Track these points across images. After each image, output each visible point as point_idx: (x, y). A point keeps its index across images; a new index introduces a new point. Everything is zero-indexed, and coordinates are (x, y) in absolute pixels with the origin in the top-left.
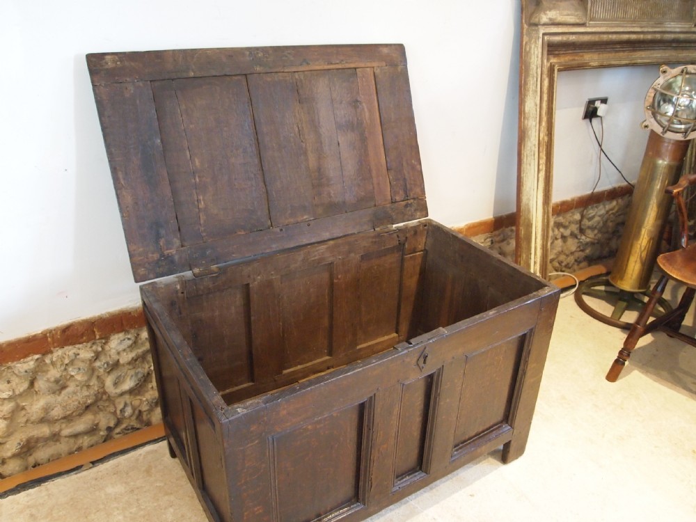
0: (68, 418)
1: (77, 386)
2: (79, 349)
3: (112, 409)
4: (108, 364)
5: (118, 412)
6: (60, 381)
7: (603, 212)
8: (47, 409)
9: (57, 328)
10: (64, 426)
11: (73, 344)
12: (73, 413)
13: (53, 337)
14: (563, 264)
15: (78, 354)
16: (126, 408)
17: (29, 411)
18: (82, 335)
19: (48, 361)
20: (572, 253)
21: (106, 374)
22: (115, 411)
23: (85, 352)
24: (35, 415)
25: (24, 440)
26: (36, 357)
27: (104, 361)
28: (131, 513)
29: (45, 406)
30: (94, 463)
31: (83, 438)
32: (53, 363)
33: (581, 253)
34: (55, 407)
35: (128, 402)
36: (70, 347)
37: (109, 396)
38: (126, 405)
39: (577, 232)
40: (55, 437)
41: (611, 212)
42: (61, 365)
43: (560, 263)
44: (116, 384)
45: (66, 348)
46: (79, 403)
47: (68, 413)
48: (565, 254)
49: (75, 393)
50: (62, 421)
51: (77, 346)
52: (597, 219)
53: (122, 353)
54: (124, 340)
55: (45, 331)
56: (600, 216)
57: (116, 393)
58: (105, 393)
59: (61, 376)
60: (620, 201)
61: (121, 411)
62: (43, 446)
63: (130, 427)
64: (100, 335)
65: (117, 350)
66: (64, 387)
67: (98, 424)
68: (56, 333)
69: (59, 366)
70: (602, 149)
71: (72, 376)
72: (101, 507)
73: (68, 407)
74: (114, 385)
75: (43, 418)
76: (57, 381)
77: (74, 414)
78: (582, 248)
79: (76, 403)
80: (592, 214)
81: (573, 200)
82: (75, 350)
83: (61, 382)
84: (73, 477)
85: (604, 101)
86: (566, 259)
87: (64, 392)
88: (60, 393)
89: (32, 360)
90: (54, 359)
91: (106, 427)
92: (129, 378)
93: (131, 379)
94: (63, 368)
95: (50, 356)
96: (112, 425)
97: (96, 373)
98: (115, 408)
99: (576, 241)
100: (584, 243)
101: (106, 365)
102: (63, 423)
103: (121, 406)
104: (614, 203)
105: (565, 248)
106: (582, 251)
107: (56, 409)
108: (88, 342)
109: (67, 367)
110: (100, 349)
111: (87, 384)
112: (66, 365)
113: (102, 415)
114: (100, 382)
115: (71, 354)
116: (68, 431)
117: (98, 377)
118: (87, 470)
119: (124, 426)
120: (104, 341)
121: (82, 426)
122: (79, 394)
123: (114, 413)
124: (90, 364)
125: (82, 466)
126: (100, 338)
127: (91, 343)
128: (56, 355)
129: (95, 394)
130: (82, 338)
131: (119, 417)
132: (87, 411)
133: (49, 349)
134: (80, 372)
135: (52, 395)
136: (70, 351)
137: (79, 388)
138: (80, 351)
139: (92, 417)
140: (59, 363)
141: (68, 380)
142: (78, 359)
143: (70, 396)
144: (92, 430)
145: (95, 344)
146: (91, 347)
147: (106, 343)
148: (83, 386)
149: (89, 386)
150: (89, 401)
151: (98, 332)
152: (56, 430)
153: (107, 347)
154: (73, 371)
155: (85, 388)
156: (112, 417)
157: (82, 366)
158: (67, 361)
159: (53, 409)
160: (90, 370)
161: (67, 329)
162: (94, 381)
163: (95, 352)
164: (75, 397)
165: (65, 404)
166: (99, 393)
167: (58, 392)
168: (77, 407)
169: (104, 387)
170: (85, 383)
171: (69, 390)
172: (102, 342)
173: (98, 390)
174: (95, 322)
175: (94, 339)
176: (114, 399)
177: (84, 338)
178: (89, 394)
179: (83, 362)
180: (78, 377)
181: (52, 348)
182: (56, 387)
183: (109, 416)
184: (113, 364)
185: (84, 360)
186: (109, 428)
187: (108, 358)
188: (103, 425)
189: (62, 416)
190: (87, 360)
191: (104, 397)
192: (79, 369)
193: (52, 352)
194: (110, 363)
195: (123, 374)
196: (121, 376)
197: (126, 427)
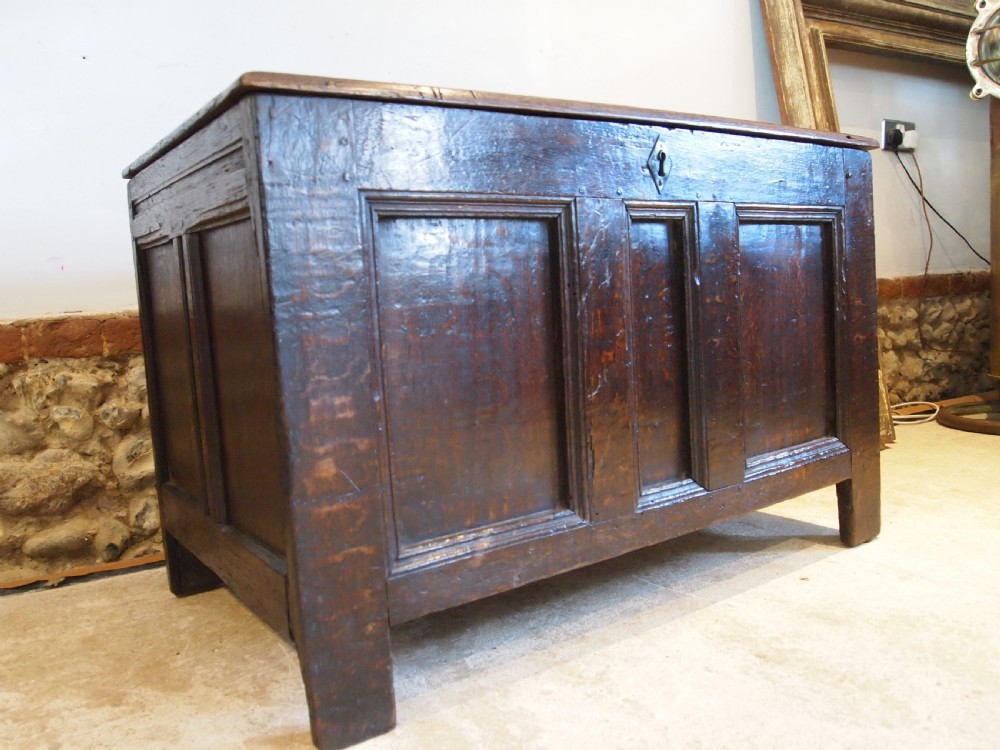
0: (38, 512)
1: (64, 448)
2: (73, 370)
3: (123, 514)
4: (120, 411)
5: (132, 519)
6: (32, 429)
7: (951, 314)
9: (41, 321)
10: (31, 530)
11: (63, 355)
12: (50, 499)
13: (30, 334)
15: (71, 378)
16: (147, 513)
18: (80, 342)
19: (16, 383)
20: (918, 381)
21: (117, 438)
22: (128, 517)
23: (84, 379)
27: (114, 405)
28: (111, 624)
31: (64, 565)
32: (26, 389)
33: (932, 385)
34: (19, 480)
35: (152, 502)
36: (56, 363)
37: (118, 484)
38: (146, 509)
39: (917, 341)
40: (13, 551)
41: (966, 319)
42: (40, 394)
44: (132, 457)
45: (52, 362)
46: (62, 479)
47: (42, 497)
48: (906, 378)
49: (57, 459)
50: (31, 519)
51: (71, 362)
52: (945, 325)
55: (18, 321)
56: (950, 321)
57: (132, 477)
58: (111, 476)
59: (37, 420)
60: (976, 300)
61: (137, 517)
64: (110, 349)
66: (38, 447)
67: (94, 535)
68: (37, 327)
69: (34, 397)
70: (924, 199)
71: (56, 425)
73: (42, 483)
74: (128, 457)
76: (26, 428)
77: (52, 504)
78: (932, 377)
79: (56, 478)
80: (937, 314)
81: (898, 280)
82: (66, 373)
83: (35, 432)
85: (910, 127)
86: (910, 390)
87: (40, 456)
88: (32, 457)
90: (28, 380)
91: (107, 543)
94: (40, 401)
95: (22, 374)
96: (118, 541)
97: (100, 431)
98: (128, 509)
99: (919, 360)
100: (933, 366)
101: (116, 413)
102: (29, 524)
103: (139, 509)
104: (968, 302)
105: (903, 368)
106: (935, 381)
107: (19, 486)
108: (88, 358)
109: (49, 403)
110: (109, 378)
111: (81, 450)
112: (48, 397)
113: (102, 520)
114: (104, 451)
115: (58, 377)
116: (37, 540)
117: (103, 441)
118: (53, 587)
119: (140, 549)
120: (117, 366)
121: (63, 532)
122: (64, 464)
123: (124, 520)
124: (91, 409)
125: (46, 581)
126: (112, 358)
127: (92, 363)
128: (32, 374)
129: (93, 471)
130: (80, 347)
131: (134, 530)
132: (78, 510)
133: (22, 358)
134: (70, 419)
135: (17, 458)
136: (56, 372)
137: (66, 451)
138: (74, 375)
139: (86, 522)
140: (36, 391)
141: (49, 432)
142: (70, 388)
143: (48, 465)
144: (82, 549)
145: (100, 367)
146: (94, 372)
147: (121, 372)
148: (74, 450)
149: (85, 455)
150: (80, 479)
151: (108, 342)
152: (18, 536)
153: (123, 381)
154: (57, 412)
155: (76, 456)
156: (121, 525)
157: (75, 407)
158: (50, 389)
159: (14, 486)
160: (89, 423)
161: (55, 324)
162: (94, 446)
163: (99, 381)
164: (56, 467)
165: (36, 476)
166: (100, 471)
167: (27, 455)
168: (59, 488)
169: (110, 463)
170: (78, 446)
171: (48, 453)
172: (112, 368)
173: (100, 466)
174: (104, 321)
175: (100, 354)
176: (126, 495)
177: (84, 348)
178: (83, 468)
179: (78, 401)
180: (66, 427)
181: (26, 357)
182: (25, 442)
183: (115, 522)
184: (130, 414)
185: (79, 397)
186: (112, 547)
187: (123, 401)
188: (102, 540)
189: (29, 501)
190: (84, 397)
191: (111, 484)
192: (70, 411)
193: (25, 368)
194: (126, 410)
195: (146, 442)
196: (142, 444)
197: (145, 552)
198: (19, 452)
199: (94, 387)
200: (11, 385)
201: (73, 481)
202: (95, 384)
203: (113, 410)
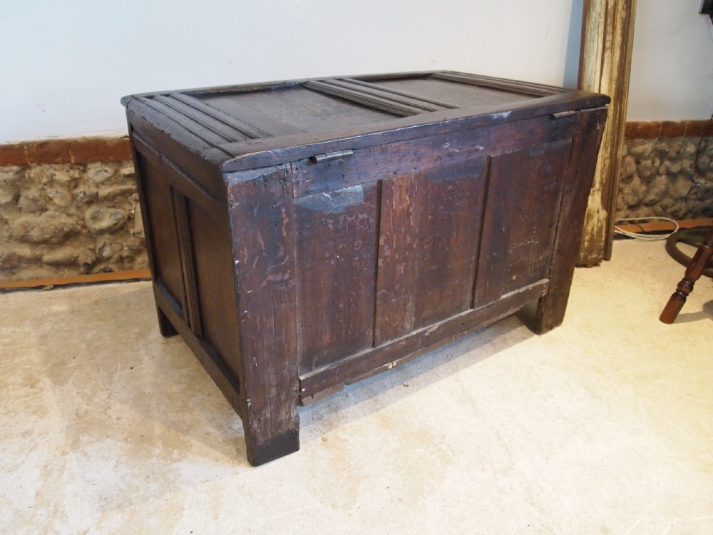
0: (46, 242)
1: (56, 211)
2: (56, 170)
3: (92, 246)
4: (85, 194)
5: (97, 251)
6: (38, 201)
8: (26, 227)
9: (35, 142)
10: (45, 251)
11: (49, 162)
12: (51, 237)
13: (28, 150)
14: (668, 211)
15: (55, 175)
16: (105, 248)
17: (11, 226)
18: (57, 156)
19: (26, 176)
20: (685, 199)
21: (86, 207)
22: (95, 249)
23: (62, 176)
24: (16, 232)
25: (5, 254)
26: (15, 168)
27: (81, 190)
28: (59, 326)
29: (24, 223)
30: (56, 287)
31: (63, 269)
32: (32, 181)
33: (698, 202)
34: (34, 227)
35: (107, 242)
36: (47, 166)
37: (89, 231)
38: (105, 245)
39: (690, 169)
40: (37, 261)
42: (40, 183)
43: (665, 208)
44: (94, 218)
45: (44, 166)
46: (56, 228)
47: (47, 236)
49: (53, 217)
50: (44, 246)
51: (54, 166)
53: (100, 186)
54: (101, 171)
55: (22, 142)
57: (95, 229)
58: (84, 227)
59: (40, 196)
61: (99, 249)
62: (26, 268)
64: (75, 159)
65: (95, 181)
66: (44, 210)
67: (77, 257)
68: (32, 147)
69: (37, 184)
71: (51, 199)
73: (46, 230)
74: (92, 220)
75: (23, 236)
76: (35, 200)
77: (53, 240)
78: (699, 196)
79: (53, 228)
81: (683, 123)
82: (53, 171)
83: (40, 202)
87: (44, 214)
88: (41, 215)
89: (11, 170)
90: (32, 175)
91: (83, 262)
92: (108, 216)
93: (110, 217)
94: (40, 186)
95: (28, 171)
96: (89, 261)
97: (76, 203)
98: (96, 246)
99: (690, 183)
100: (702, 188)
101: (82, 195)
102: (44, 248)
103: (100, 245)
105: (672, 189)
106: (701, 199)
107: (35, 230)
108: (63, 164)
109: (45, 187)
110: (77, 175)
111: (67, 212)
112: (45, 184)
113: (82, 249)
114: (79, 213)
115: (48, 173)
116: (48, 257)
117: (78, 208)
118: (48, 290)
119: (102, 266)
120: (81, 168)
121: (61, 254)
122: (56, 220)
123: (93, 250)
124: (69, 191)
125: (45, 286)
126: (77, 164)
127: (67, 166)
128: (34, 172)
129: (73, 225)
130: (58, 158)
131: (98, 256)
132: (68, 242)
133: (27, 163)
134: (58, 196)
135: (32, 215)
136: (47, 171)
137: (57, 213)
138: (56, 173)
139: (72, 250)
140: (37, 181)
141: (47, 202)
142: (55, 180)
143: (48, 219)
144: (71, 263)
145: (71, 168)
146: (68, 171)
147: (84, 171)
148: (62, 212)
149: (70, 215)
150: (66, 229)
151: (74, 155)
152: (38, 254)
153: (85, 176)
154: (51, 192)
155: (64, 215)
156: (90, 253)
157: (60, 190)
158: (44, 180)
159: (32, 229)
160: (69, 198)
161: (43, 145)
162: (73, 210)
163: (70, 177)
164: (53, 222)
165: (42, 226)
166: (78, 224)
167: (37, 213)
168: (55, 233)
169: (83, 219)
170: (64, 210)
171: (48, 213)
172: (79, 169)
173: (77, 221)
174: (70, 143)
175: (70, 162)
176: (94, 236)
177: (60, 159)
178: (67, 222)
179: (62, 186)
180: (57, 201)
181: (29, 163)
182: (34, 208)
183: (88, 251)
184: (90, 196)
185: (62, 185)
186: (86, 264)
187: (87, 188)
188: (82, 260)
189: (41, 238)
190: (65, 184)
191: (84, 231)
192: (57, 192)
193: (30, 168)
194: (88, 193)
195: (102, 210)
196: (99, 211)
197: (105, 268)
198: (34, 212)
199: (68, 181)
200: (24, 176)
201: (62, 230)
202: (68, 179)
203: (81, 192)
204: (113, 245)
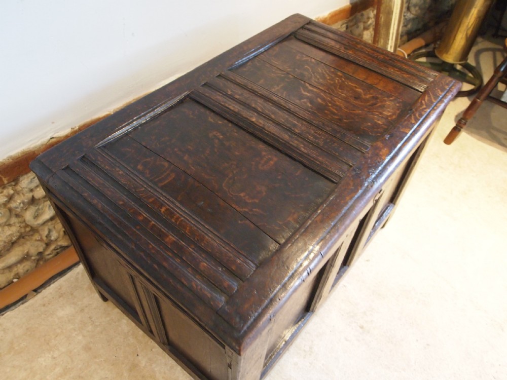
3: (38, 237)
4: (23, 203)
5: (45, 238)
16: (51, 233)
21: (25, 211)
22: (41, 238)
27: (19, 201)
28: (88, 331)
30: (36, 291)
31: (16, 266)
35: (51, 227)
37: (31, 227)
38: (50, 231)
44: (36, 217)
46: (5, 242)
53: (35, 190)
57: (38, 224)
58: (27, 226)
61: (47, 236)
63: (59, 247)
64: (8, 180)
65: (29, 189)
67: (28, 252)
72: (59, 331)
74: (34, 218)
77: (3, 251)
84: (22, 308)
91: (36, 253)
92: (47, 209)
93: (49, 209)
96: (41, 250)
97: (14, 213)
98: (40, 235)
100: (408, 19)
101: (22, 205)
103: (46, 232)
110: (12, 192)
111: (8, 224)
113: (28, 243)
114: (19, 220)
117: (17, 215)
119: (53, 247)
120: (13, 183)
123: (41, 240)
124: (5, 206)
126: (10, 182)
129: (18, 232)
131: (47, 242)
139: (21, 249)
144: (24, 259)
145: (5, 188)
147: (17, 184)
148: (4, 226)
149: (10, 225)
150: (14, 239)
151: (5, 177)
153: (18, 188)
155: (7, 228)
156: (40, 243)
160: (8, 213)
162: (13, 220)
163: (7, 196)
166: (21, 228)
168: (4, 246)
169: (25, 222)
170: (5, 224)
172: (11, 186)
173: (20, 226)
175: (2, 184)
176: (38, 229)
178: (12, 232)
183: (36, 243)
184: (29, 201)
186: (39, 253)
187: (22, 196)
188: (33, 252)
191: (28, 229)
194: (26, 201)
195: (40, 207)
196: (38, 209)
197: (55, 248)
199: (6, 201)
201: (11, 240)
202: (6, 199)
203: (20, 203)
204: (56, 227)
